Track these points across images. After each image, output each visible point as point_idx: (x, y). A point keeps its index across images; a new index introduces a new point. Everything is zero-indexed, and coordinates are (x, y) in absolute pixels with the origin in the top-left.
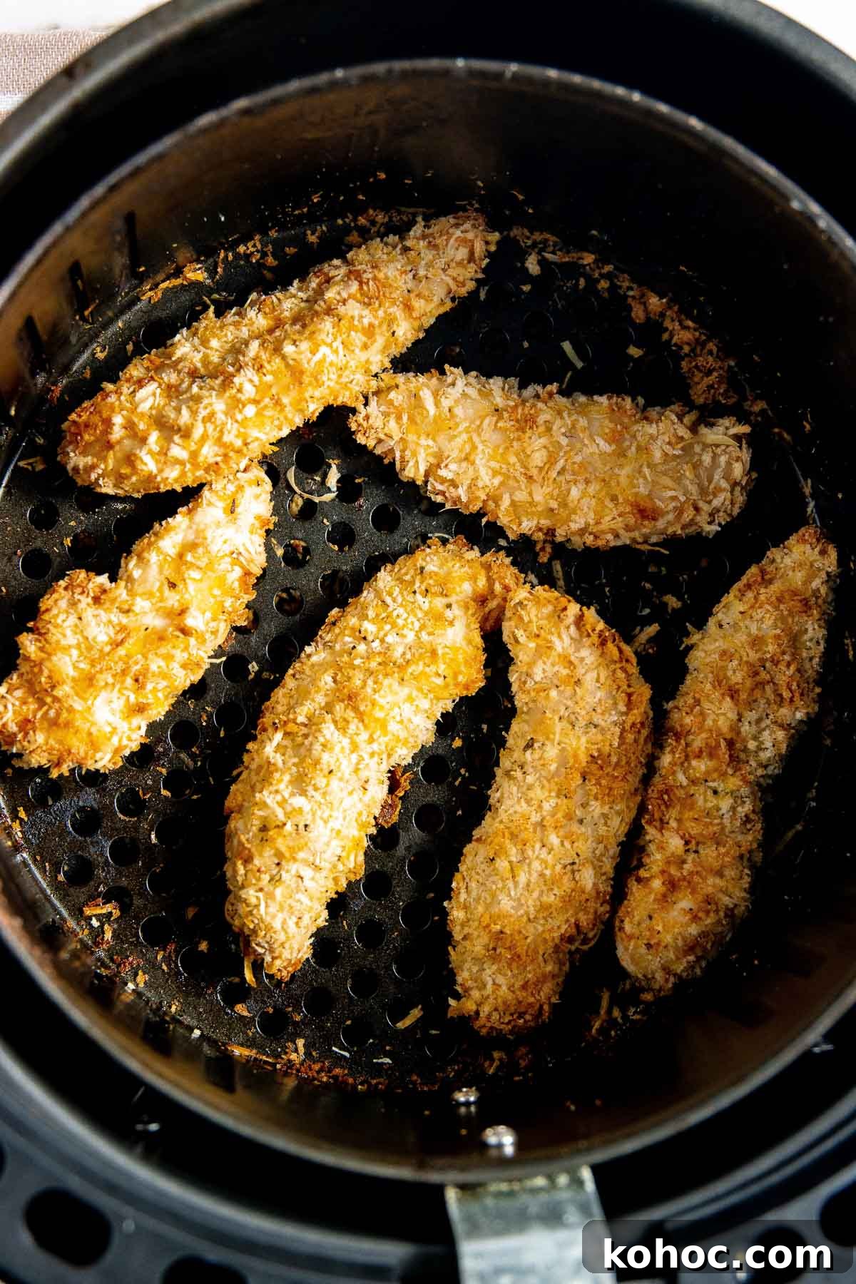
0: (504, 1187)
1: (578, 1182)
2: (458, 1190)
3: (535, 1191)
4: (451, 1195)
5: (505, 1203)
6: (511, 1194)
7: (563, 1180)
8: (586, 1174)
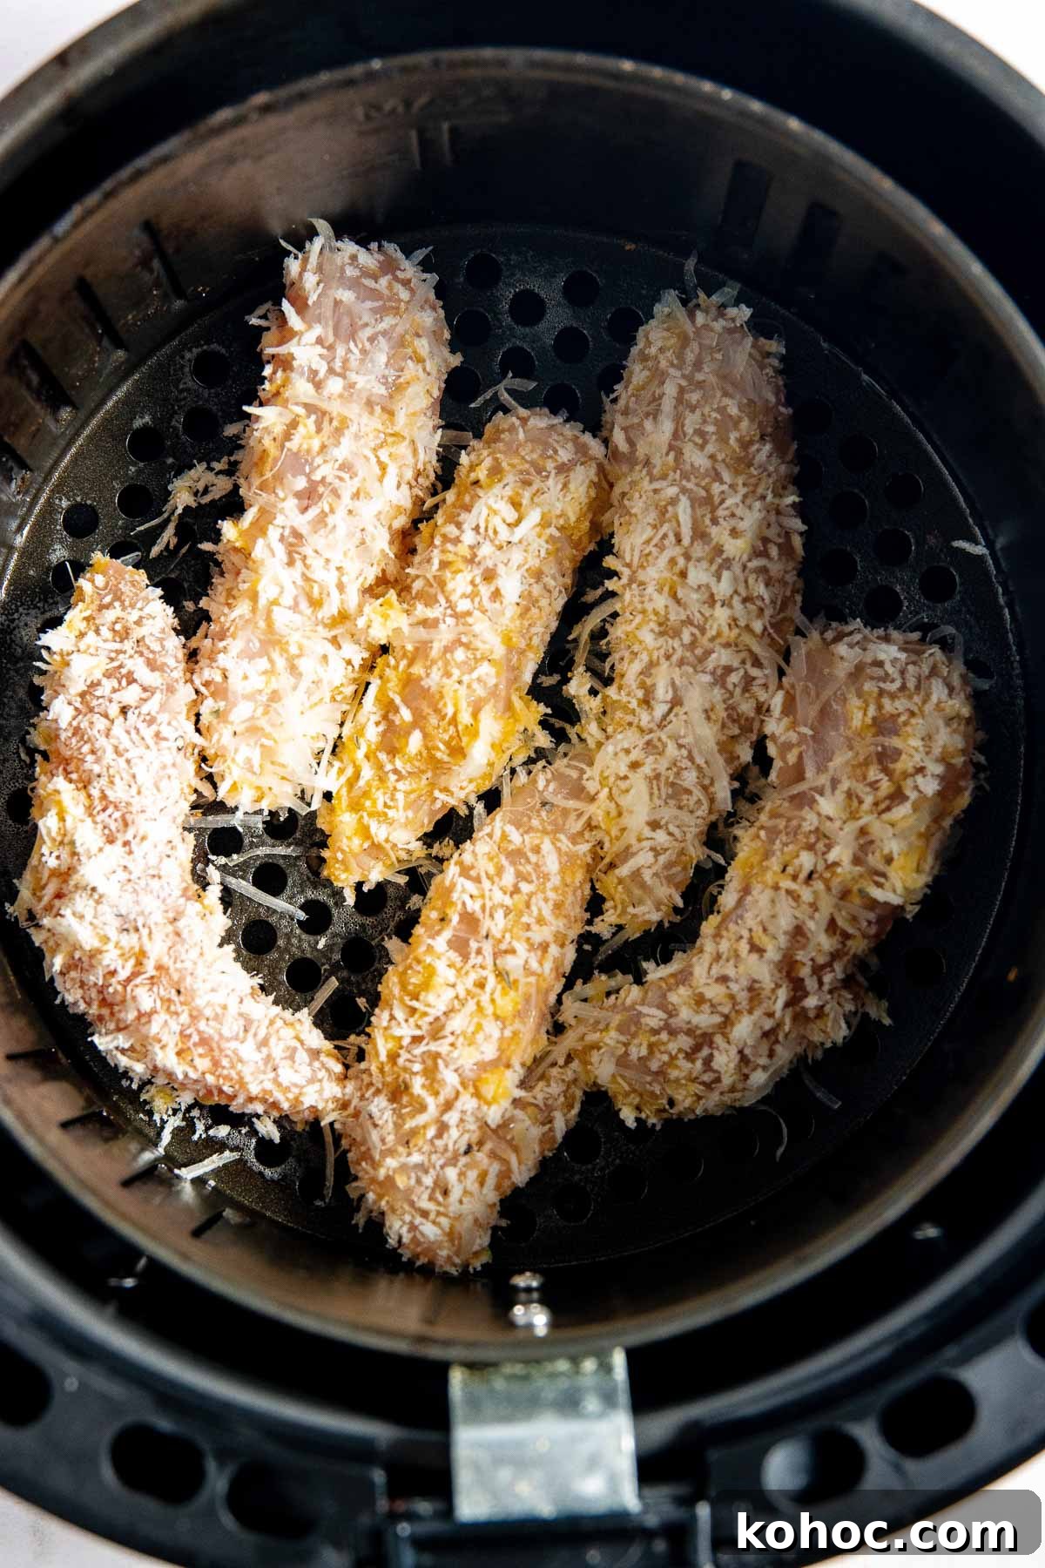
0: (518, 1369)
1: (605, 1368)
2: (463, 1369)
3: (554, 1376)
4: (457, 1378)
5: (516, 1387)
6: (526, 1378)
7: (589, 1365)
8: (619, 1360)
